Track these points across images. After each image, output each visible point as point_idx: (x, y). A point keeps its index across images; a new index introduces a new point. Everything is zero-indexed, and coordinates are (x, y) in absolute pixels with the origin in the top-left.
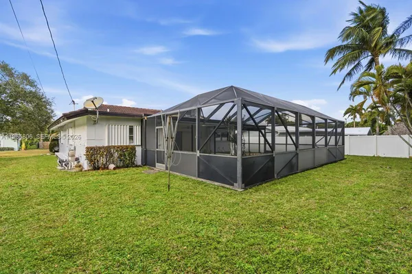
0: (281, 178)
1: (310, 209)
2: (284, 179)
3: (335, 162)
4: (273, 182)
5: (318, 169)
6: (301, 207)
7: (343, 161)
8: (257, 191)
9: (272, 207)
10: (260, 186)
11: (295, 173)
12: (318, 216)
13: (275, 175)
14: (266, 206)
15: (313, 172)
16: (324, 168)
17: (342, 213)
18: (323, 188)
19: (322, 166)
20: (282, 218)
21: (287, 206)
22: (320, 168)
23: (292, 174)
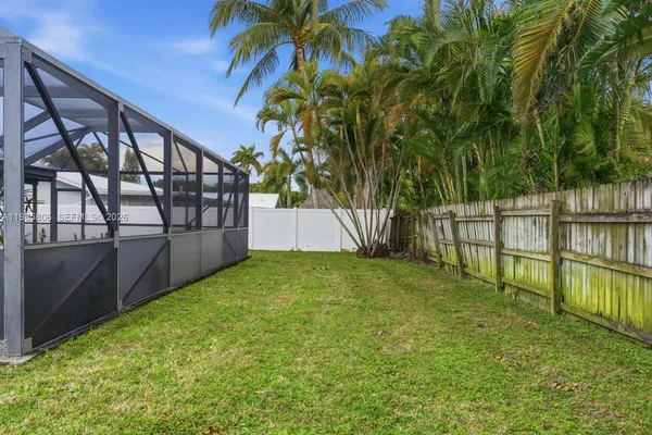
0: (136, 307)
1: (244, 370)
2: (141, 310)
3: (235, 264)
4: (116, 322)
5: (208, 280)
6: (221, 369)
7: (248, 262)
8: (77, 354)
9: (149, 388)
10: (83, 339)
11: (164, 294)
12: (267, 381)
13: (120, 302)
14: (131, 389)
15: (201, 286)
16: (220, 278)
17: (304, 363)
18: (240, 318)
19: (213, 273)
20: (191, 410)
21: (186, 375)
22: (213, 278)
23: (158, 297)
